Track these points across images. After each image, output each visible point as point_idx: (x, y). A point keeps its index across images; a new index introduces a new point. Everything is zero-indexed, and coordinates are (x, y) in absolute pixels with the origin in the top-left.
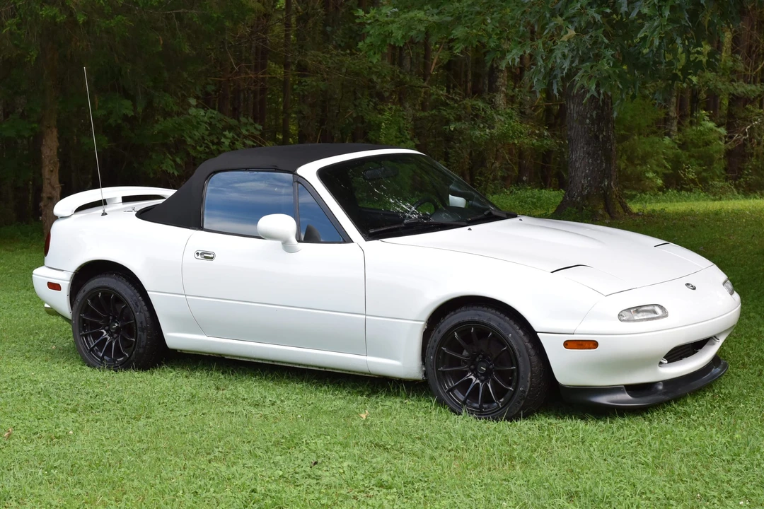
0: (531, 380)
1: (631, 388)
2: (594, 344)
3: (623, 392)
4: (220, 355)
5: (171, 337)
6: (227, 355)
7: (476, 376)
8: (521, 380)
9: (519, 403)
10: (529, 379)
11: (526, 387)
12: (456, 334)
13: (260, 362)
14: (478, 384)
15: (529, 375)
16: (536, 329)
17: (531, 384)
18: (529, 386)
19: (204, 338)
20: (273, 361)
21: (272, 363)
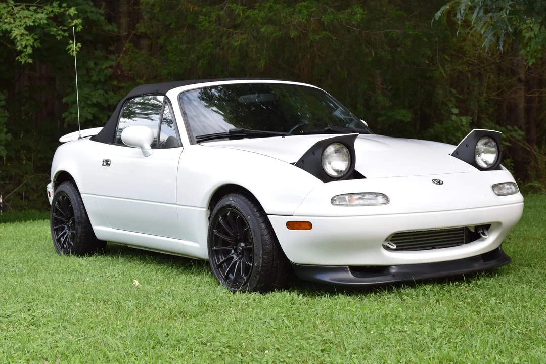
0: (263, 257)
1: (355, 269)
2: (307, 225)
3: (347, 271)
4: (126, 244)
5: (96, 230)
6: (129, 245)
7: (237, 255)
8: (255, 257)
9: (256, 277)
10: (261, 256)
11: (259, 263)
12: (221, 218)
13: (144, 249)
14: (237, 261)
15: (261, 252)
16: (267, 212)
17: (263, 260)
18: (261, 262)
19: (110, 229)
20: (150, 249)
21: (149, 250)
